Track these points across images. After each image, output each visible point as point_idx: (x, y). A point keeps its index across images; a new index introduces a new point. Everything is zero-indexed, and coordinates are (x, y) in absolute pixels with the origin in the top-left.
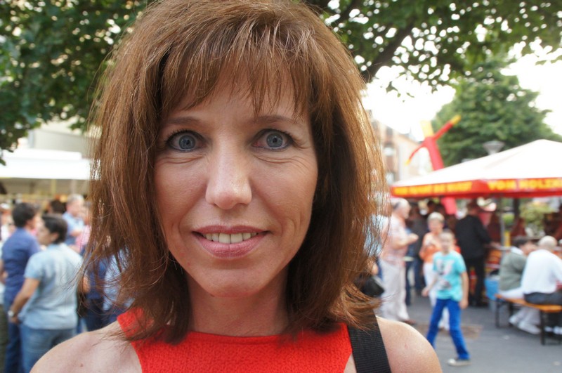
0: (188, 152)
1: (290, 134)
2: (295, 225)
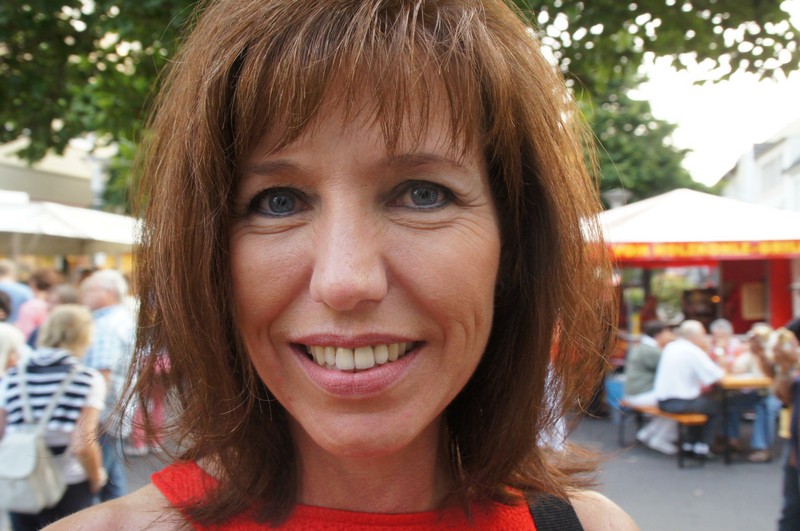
0: (284, 216)
1: (446, 185)
2: (467, 331)
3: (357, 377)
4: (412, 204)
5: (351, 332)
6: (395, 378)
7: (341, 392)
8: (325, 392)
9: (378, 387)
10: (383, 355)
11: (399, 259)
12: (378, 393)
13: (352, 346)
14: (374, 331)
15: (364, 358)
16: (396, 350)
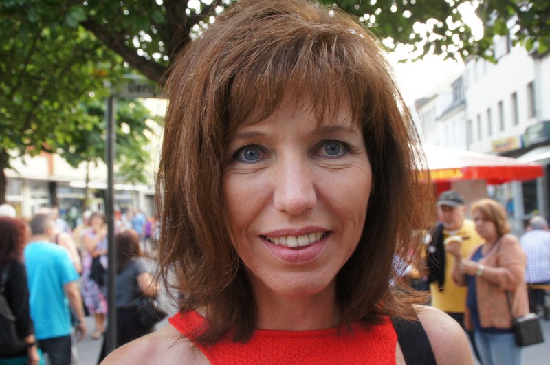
1: (347, 142)
2: (355, 224)
3: (301, 252)
4: (326, 155)
5: (298, 226)
6: (319, 252)
7: (292, 261)
8: (282, 261)
9: (312, 257)
10: (313, 238)
11: (323, 186)
12: (311, 260)
13: (297, 235)
14: (311, 225)
15: (303, 241)
16: (319, 235)
